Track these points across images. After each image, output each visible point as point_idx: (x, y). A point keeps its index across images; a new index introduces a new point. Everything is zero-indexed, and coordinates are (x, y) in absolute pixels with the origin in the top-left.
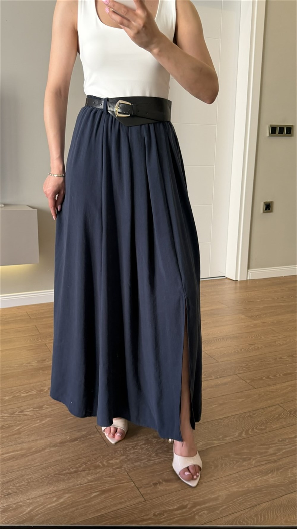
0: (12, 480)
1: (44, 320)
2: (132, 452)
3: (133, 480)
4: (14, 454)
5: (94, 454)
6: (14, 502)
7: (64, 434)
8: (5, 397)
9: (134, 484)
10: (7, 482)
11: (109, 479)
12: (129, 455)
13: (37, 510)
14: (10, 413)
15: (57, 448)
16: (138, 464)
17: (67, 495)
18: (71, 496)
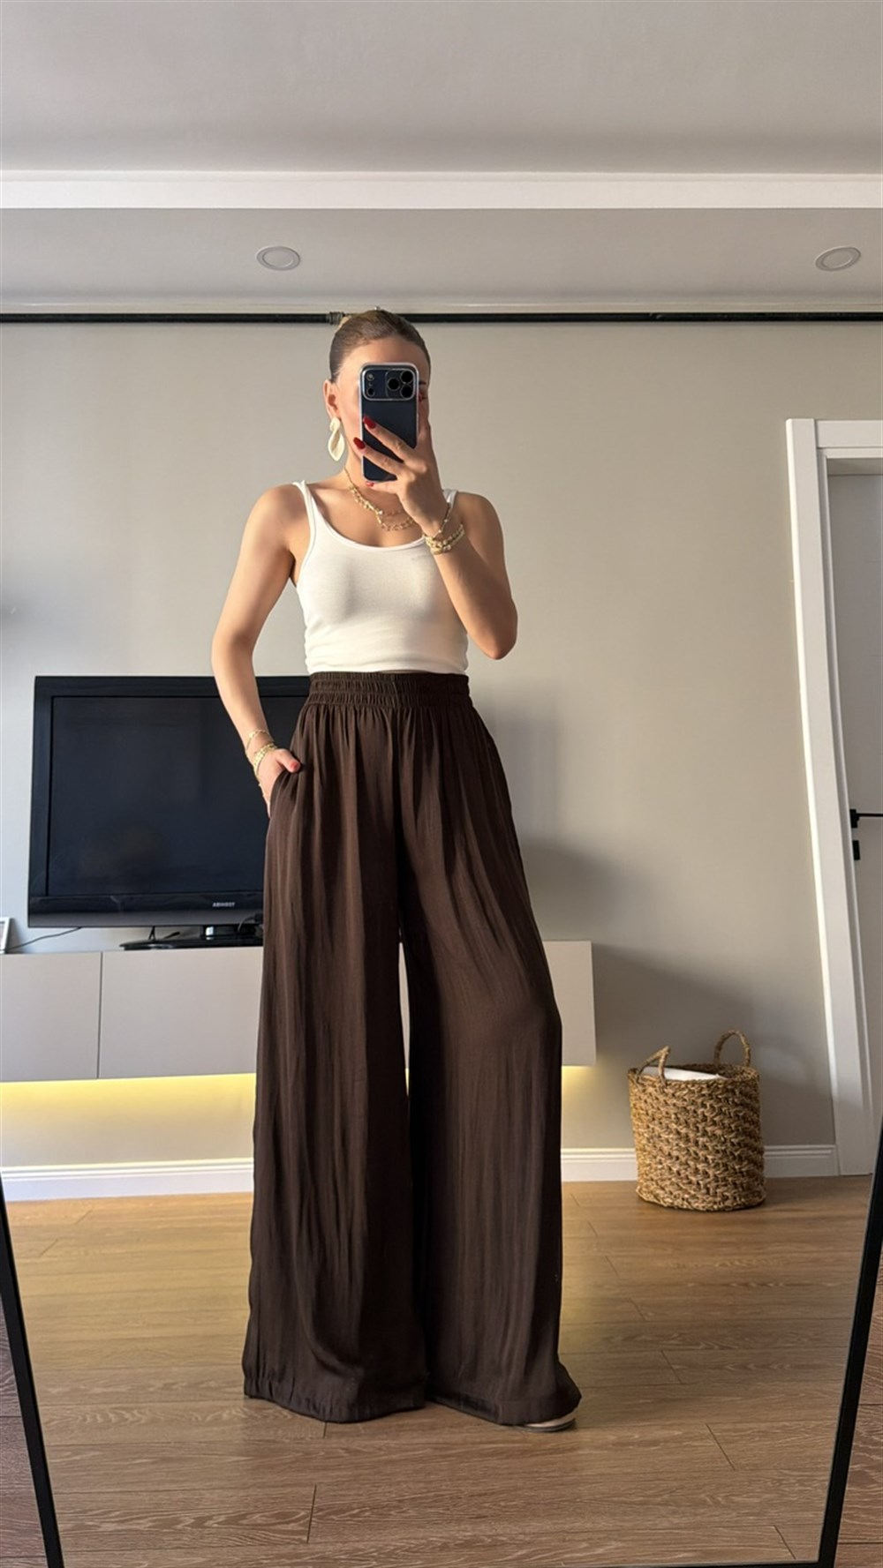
0: (493, 1493)
3: (789, 1546)
5: (695, 1478)
6: (491, 1533)
9: (789, 1554)
10: (480, 1495)
11: (726, 1531)
13: (540, 1556)
15: (606, 1452)
17: (614, 1544)
18: (624, 1547)
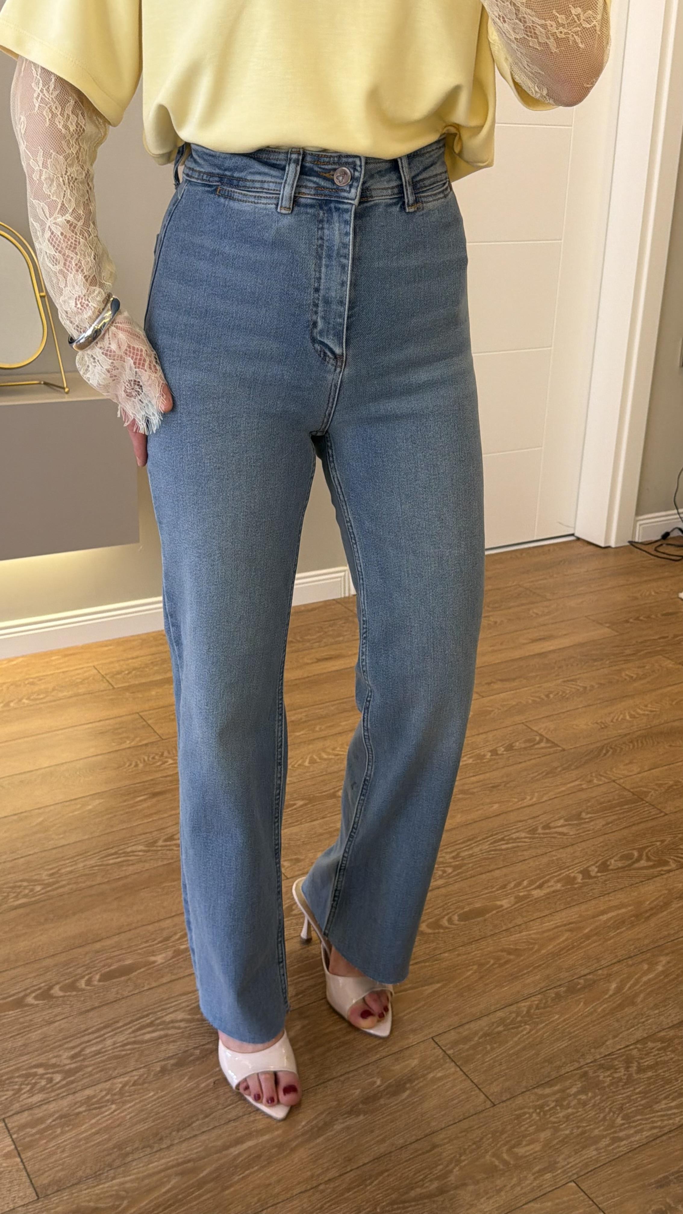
1: (153, 693)
2: (561, 1115)
4: (256, 1146)
7: (361, 1071)
8: (153, 953)
12: (556, 1125)
14: (189, 1008)
16: (591, 1152)
